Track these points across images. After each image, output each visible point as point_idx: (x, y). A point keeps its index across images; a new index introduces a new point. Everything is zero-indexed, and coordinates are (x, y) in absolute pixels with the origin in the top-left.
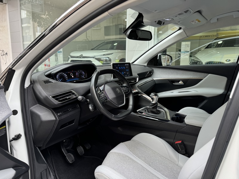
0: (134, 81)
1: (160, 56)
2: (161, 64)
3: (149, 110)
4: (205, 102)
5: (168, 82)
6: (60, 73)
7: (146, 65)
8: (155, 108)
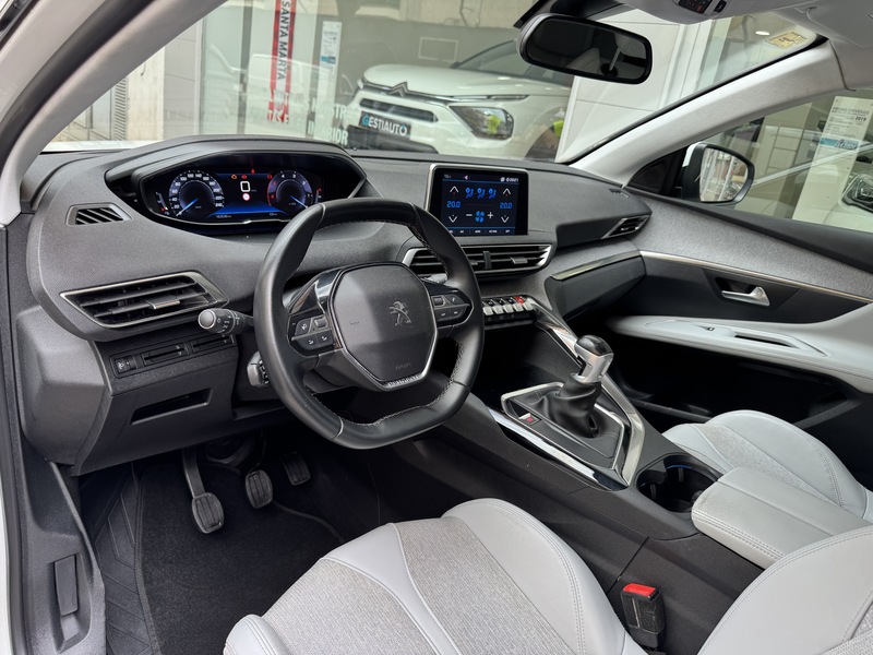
0: (524, 260)
1: (698, 154)
2: (694, 192)
3: (556, 407)
4: (845, 407)
5: (704, 280)
6: (191, 176)
7: (624, 182)
8: (585, 406)
